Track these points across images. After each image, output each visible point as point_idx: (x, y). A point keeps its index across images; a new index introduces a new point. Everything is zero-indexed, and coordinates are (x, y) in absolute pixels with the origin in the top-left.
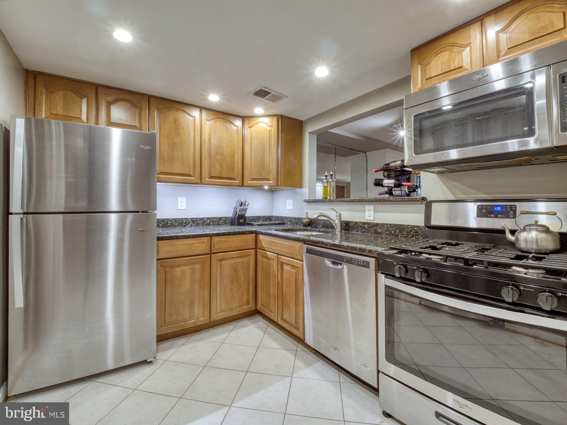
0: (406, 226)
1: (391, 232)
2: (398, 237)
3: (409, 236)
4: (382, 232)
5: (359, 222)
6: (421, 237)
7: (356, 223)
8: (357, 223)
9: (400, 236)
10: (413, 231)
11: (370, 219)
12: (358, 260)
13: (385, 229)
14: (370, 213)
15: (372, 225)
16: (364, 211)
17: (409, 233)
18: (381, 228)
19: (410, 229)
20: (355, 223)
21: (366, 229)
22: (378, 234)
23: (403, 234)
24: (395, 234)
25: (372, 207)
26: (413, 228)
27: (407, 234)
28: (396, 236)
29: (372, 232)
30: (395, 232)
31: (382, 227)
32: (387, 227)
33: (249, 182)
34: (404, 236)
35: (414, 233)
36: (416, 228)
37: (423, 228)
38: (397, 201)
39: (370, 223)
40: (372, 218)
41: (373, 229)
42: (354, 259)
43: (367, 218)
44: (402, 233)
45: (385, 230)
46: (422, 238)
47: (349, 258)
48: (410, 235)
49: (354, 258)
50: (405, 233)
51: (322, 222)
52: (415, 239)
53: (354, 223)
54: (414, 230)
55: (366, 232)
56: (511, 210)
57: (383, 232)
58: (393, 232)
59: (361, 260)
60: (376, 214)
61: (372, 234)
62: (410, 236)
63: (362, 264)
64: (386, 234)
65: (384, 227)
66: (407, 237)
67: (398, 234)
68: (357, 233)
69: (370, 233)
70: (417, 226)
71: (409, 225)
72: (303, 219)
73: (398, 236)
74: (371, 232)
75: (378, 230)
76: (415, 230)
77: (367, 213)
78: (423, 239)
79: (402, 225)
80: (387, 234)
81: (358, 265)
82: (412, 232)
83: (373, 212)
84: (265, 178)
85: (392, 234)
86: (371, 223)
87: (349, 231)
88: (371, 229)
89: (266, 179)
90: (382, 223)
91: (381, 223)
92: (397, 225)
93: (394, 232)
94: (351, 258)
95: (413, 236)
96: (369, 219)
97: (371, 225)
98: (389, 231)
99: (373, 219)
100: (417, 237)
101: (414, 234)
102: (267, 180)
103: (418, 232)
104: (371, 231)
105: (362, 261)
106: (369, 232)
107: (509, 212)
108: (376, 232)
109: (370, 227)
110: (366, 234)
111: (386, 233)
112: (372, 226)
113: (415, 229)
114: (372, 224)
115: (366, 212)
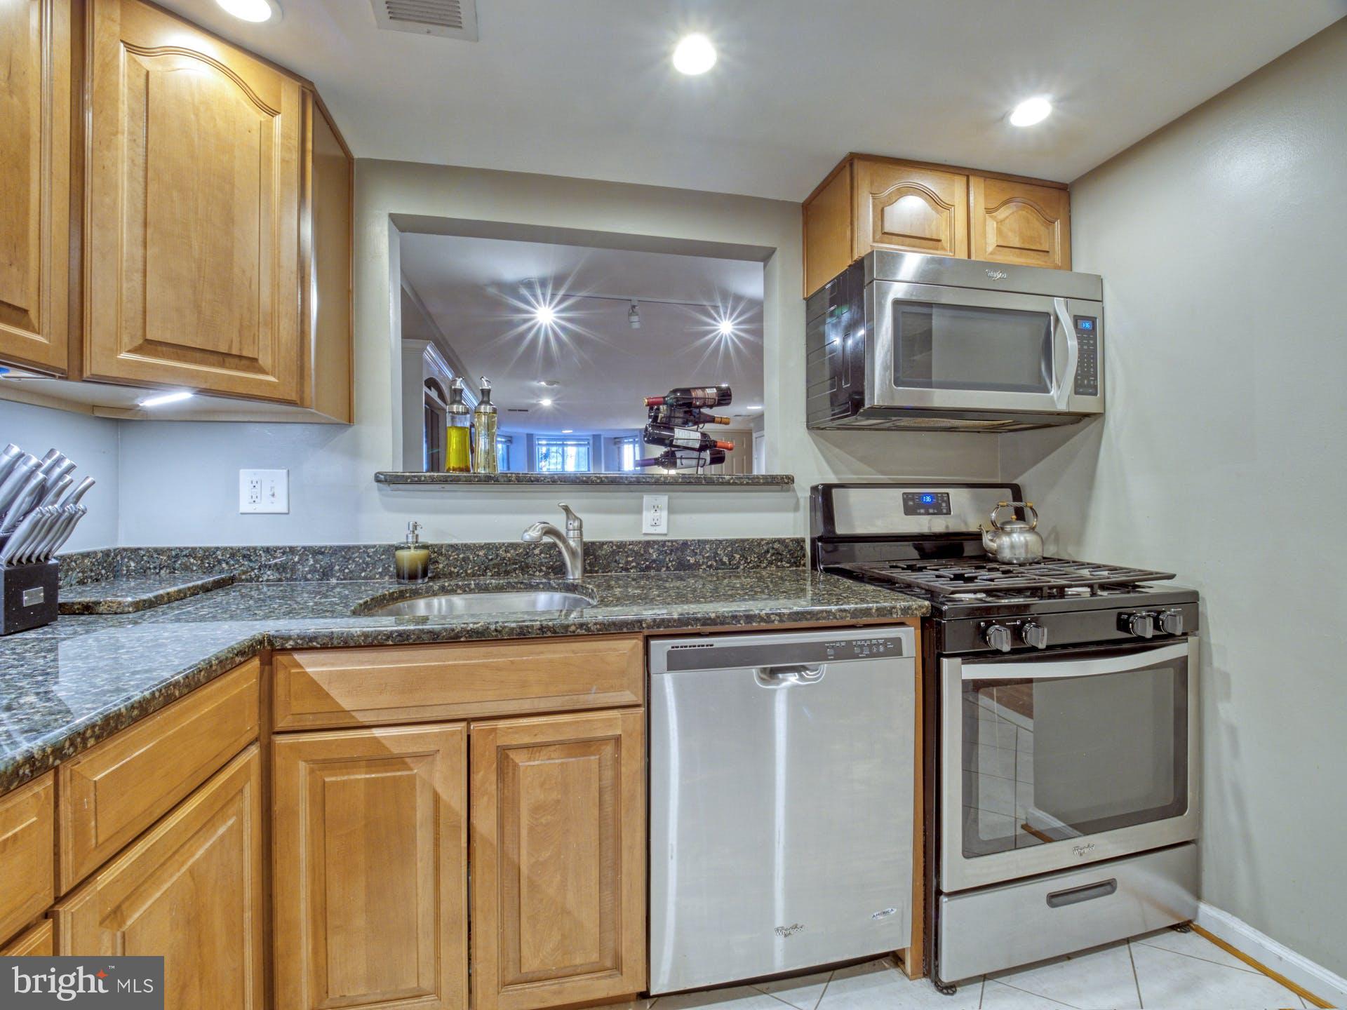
0: (756, 541)
1: (721, 560)
2: (739, 570)
3: (762, 565)
4: (699, 561)
5: (631, 543)
6: (787, 563)
7: (621, 545)
8: (625, 545)
9: (742, 567)
10: (771, 551)
11: (656, 532)
12: (871, 640)
13: (707, 555)
14: (658, 514)
15: (672, 546)
16: (639, 511)
17: (761, 557)
18: (696, 554)
19: (765, 548)
20: (616, 546)
21: (654, 561)
22: (689, 569)
23: (749, 561)
24: (730, 565)
25: (663, 499)
26: (771, 545)
27: (759, 559)
28: (732, 568)
29: (672, 565)
30: (731, 558)
31: (698, 551)
32: (711, 549)
33: (124, 356)
34: (751, 565)
35: (772, 555)
36: (776, 545)
37: (791, 543)
38: (742, 484)
39: (665, 542)
40: (662, 529)
41: (673, 557)
42: (859, 643)
43: (647, 528)
44: (747, 559)
45: (708, 557)
46: (788, 565)
47: (843, 644)
48: (765, 561)
49: (856, 641)
50: (755, 557)
51: (481, 553)
52: (774, 569)
53: (614, 548)
54: (773, 548)
55: (654, 568)
56: (943, 501)
57: (701, 561)
58: (725, 559)
59: (877, 639)
60: (673, 517)
61: (670, 570)
62: (765, 565)
63: (882, 649)
64: (708, 567)
65: (704, 548)
66: (758, 566)
67: (739, 563)
68: (624, 573)
69: (664, 569)
70: (780, 541)
71: (762, 540)
72: (398, 548)
73: (738, 568)
74: (668, 568)
75: (688, 558)
76: (776, 550)
77: (648, 516)
78: (790, 567)
79: (748, 540)
80: (710, 567)
81: (872, 655)
82: (769, 555)
83: (665, 514)
84: (234, 352)
85: (724, 564)
86: (669, 541)
87: (597, 572)
88: (667, 560)
89: (240, 357)
90: (699, 541)
91: (696, 538)
92: (736, 541)
93: (729, 559)
94: (849, 642)
95: (771, 563)
96: (654, 532)
97: (668, 546)
98: (717, 559)
99: (665, 532)
100: (779, 564)
101: (774, 558)
102: (244, 362)
103: (781, 552)
104: (667, 564)
105: (881, 641)
106: (663, 567)
107: (940, 505)
108: (682, 565)
109: (666, 553)
110: (652, 573)
111: (710, 563)
112: (672, 551)
113: (775, 547)
114: (670, 544)
115: (645, 513)
